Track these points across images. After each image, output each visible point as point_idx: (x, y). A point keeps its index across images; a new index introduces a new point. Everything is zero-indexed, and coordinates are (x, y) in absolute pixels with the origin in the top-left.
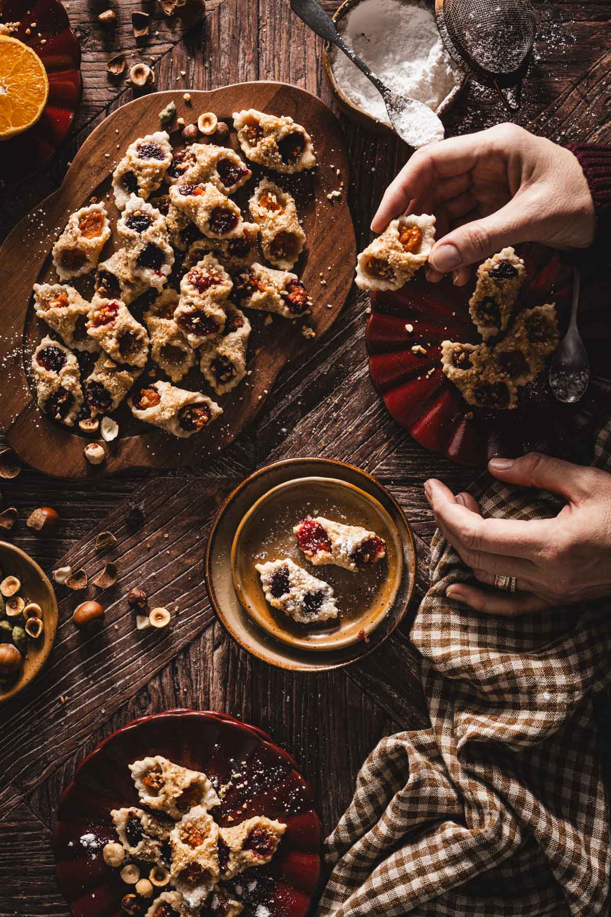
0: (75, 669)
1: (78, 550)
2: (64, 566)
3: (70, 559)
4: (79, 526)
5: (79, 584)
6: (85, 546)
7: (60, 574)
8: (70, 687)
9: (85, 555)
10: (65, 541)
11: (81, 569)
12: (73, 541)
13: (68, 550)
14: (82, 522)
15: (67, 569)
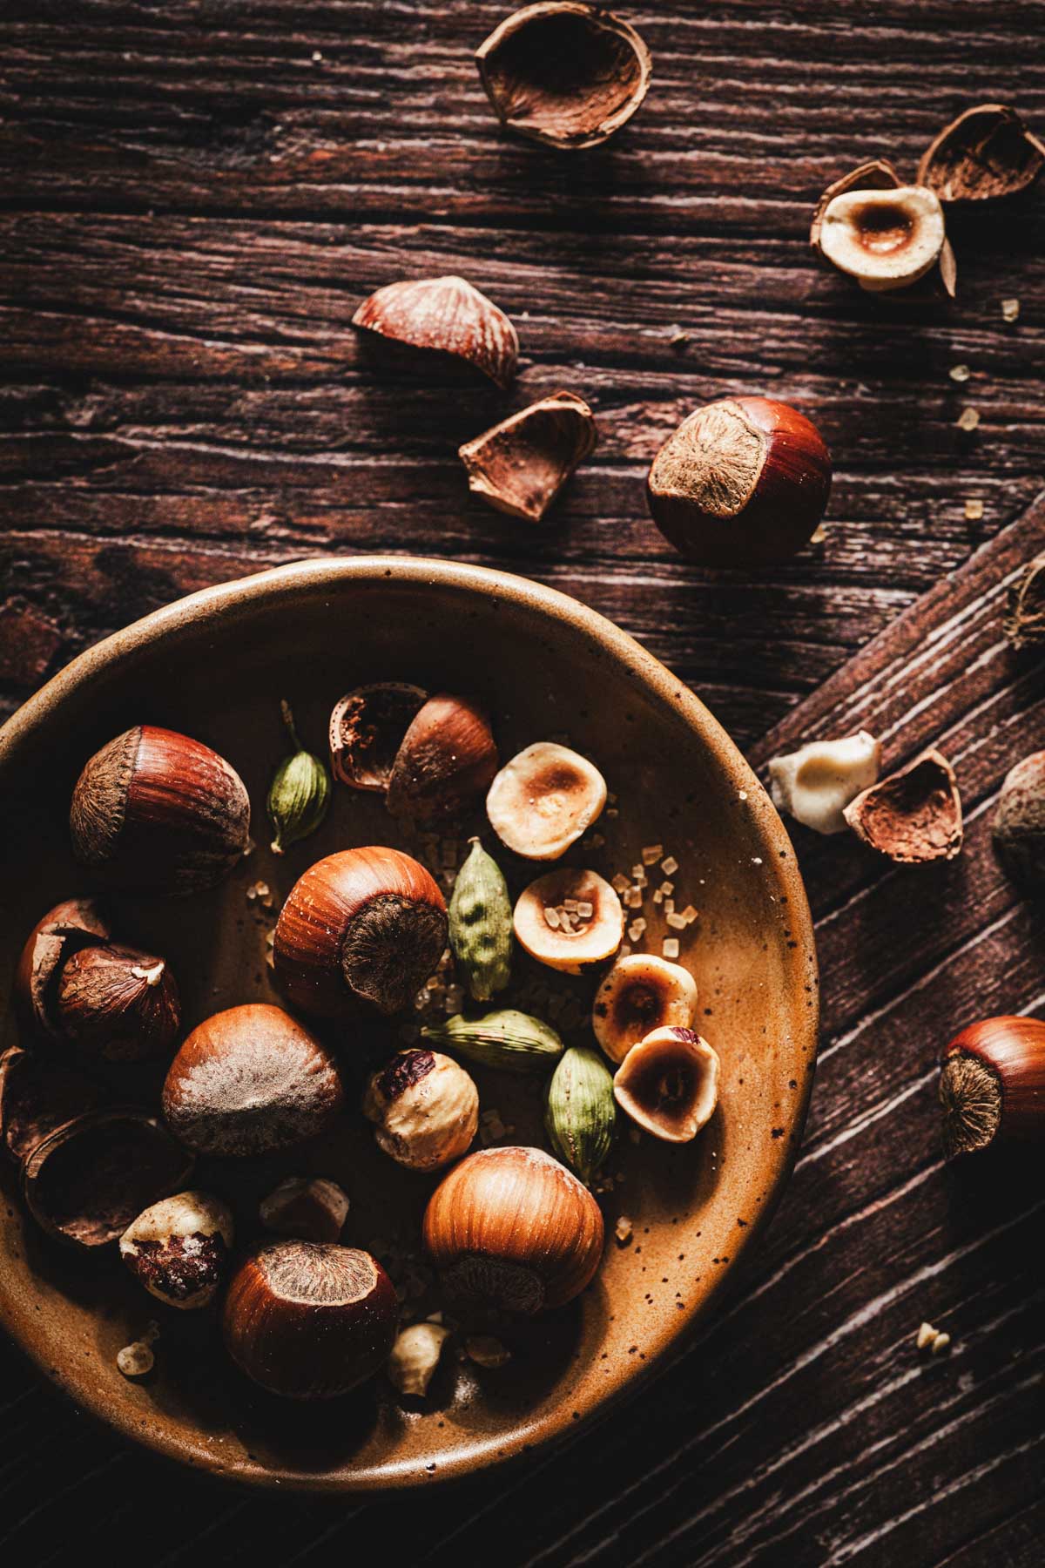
0: (875, 1307)
1: (911, 648)
2: (834, 732)
3: (864, 697)
4: (923, 514)
5: (918, 836)
6: (949, 631)
7: (815, 776)
8: (848, 1404)
9: (948, 675)
10: (838, 595)
11: (931, 753)
12: (883, 597)
13: (853, 647)
14: (937, 493)
15: (855, 750)
